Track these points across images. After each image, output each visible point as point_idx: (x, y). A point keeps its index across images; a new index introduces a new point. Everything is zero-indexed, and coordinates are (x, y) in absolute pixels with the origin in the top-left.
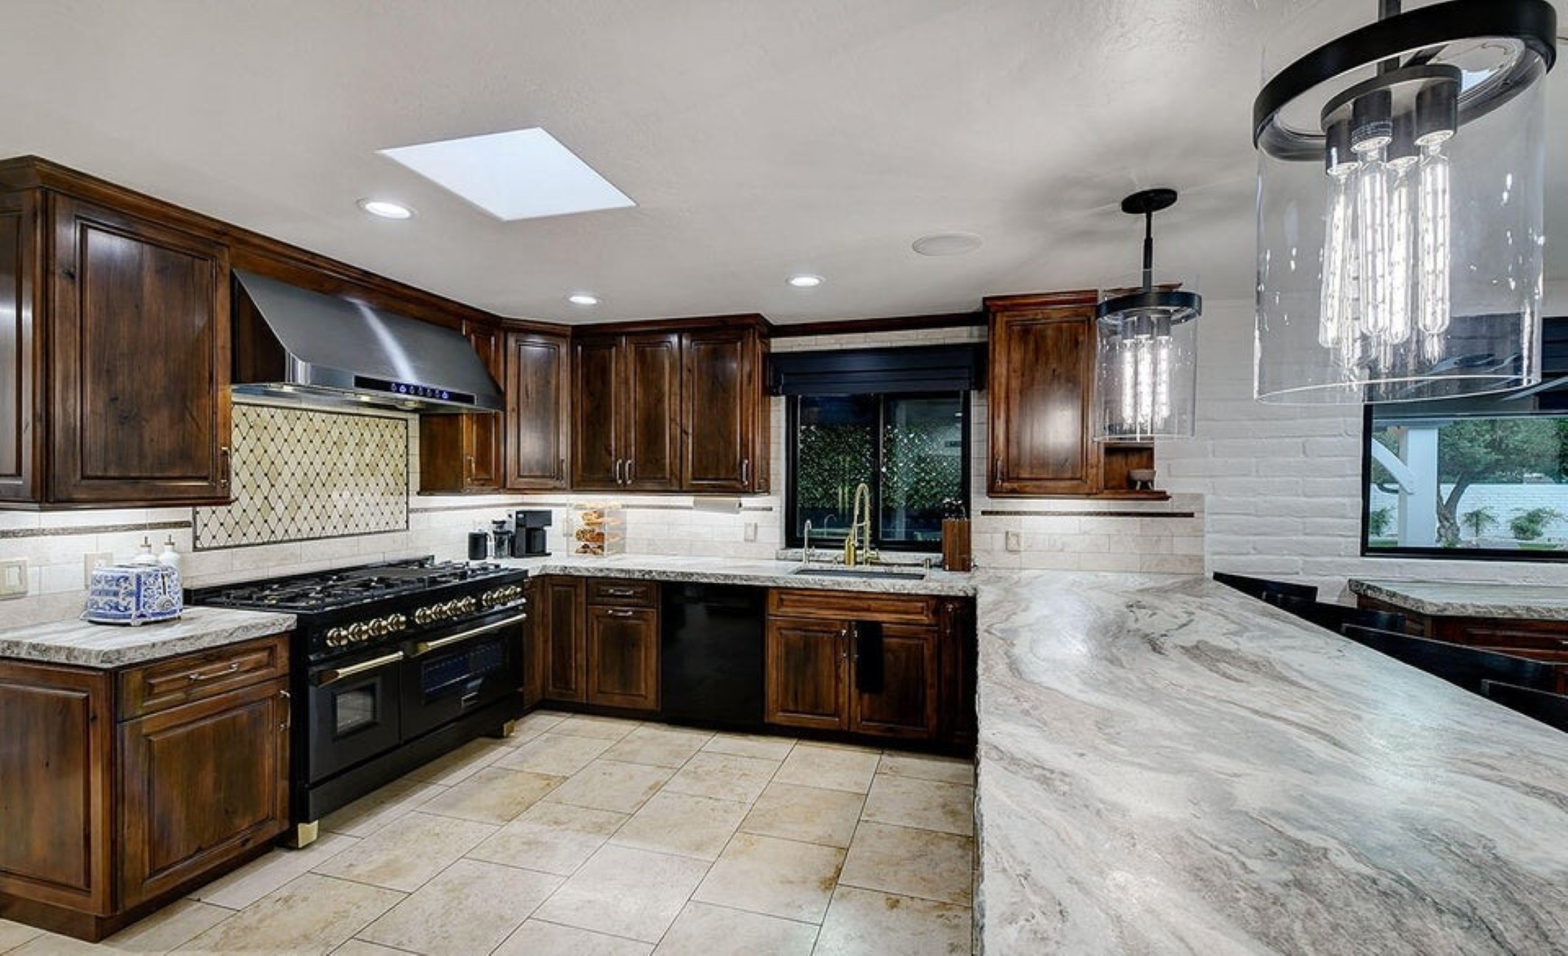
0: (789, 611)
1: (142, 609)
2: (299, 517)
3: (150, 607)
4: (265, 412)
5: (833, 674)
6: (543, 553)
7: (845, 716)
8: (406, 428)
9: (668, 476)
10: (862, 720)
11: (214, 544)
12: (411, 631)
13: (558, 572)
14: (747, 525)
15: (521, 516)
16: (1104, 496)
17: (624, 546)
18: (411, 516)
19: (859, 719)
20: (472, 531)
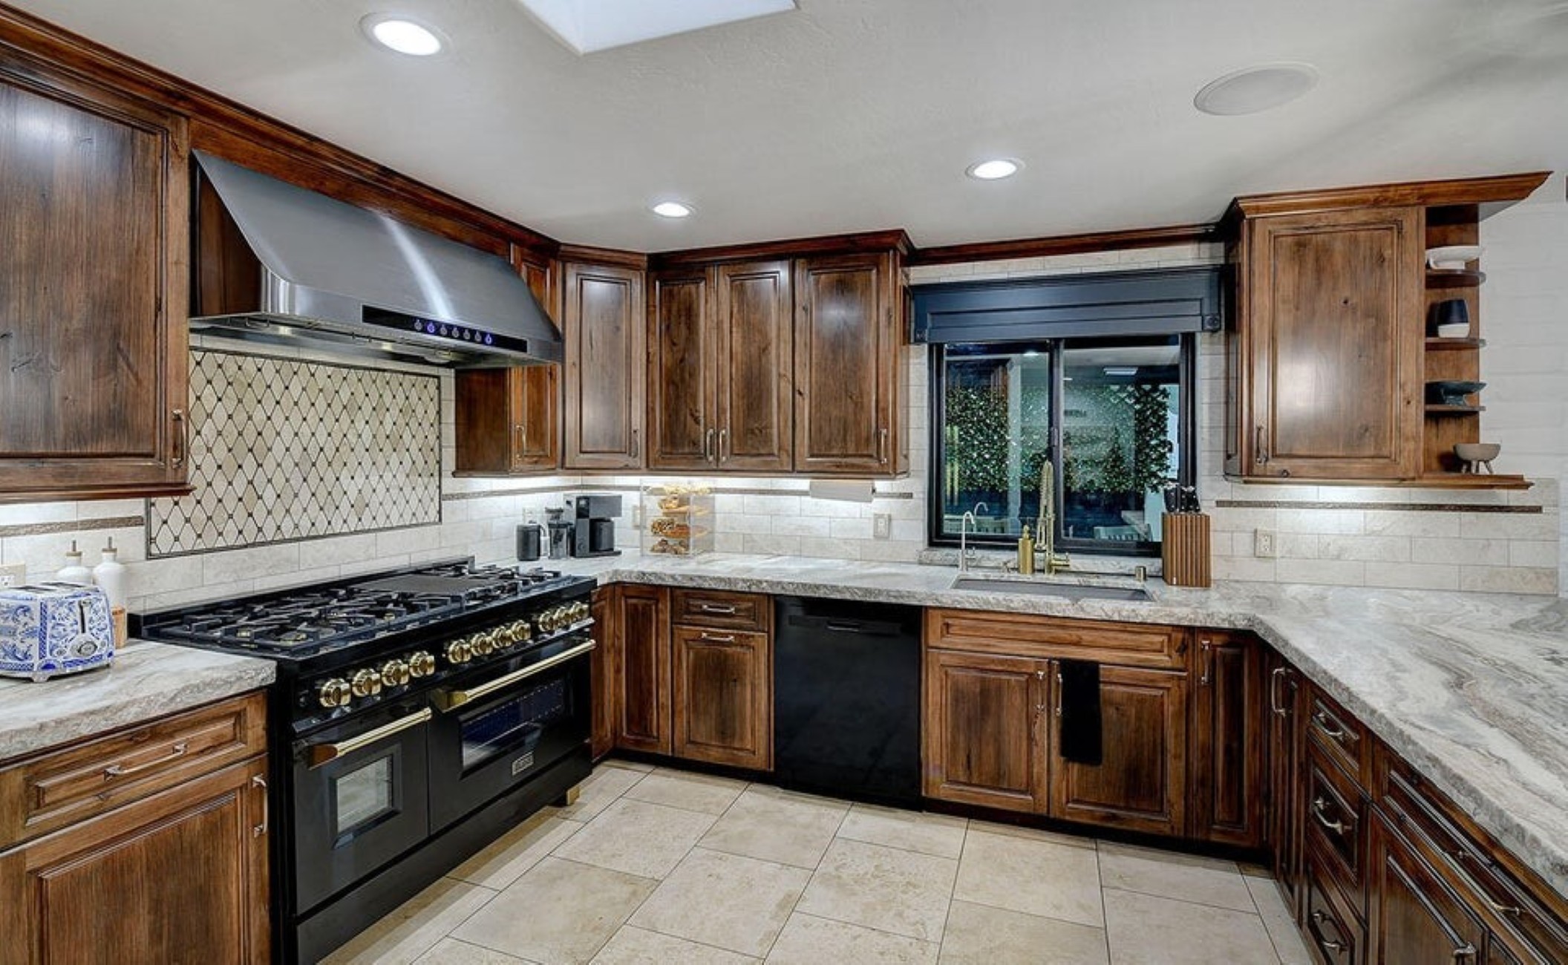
0: (959, 642)
1: (48, 656)
2: (296, 508)
3: (60, 653)
4: (249, 364)
5: (1024, 735)
6: (611, 551)
7: (1042, 793)
8: (439, 388)
9: (776, 452)
10: (1068, 802)
11: (177, 548)
12: (444, 674)
13: (634, 580)
14: (878, 517)
15: (583, 503)
16: (1425, 482)
17: (712, 543)
18: (443, 502)
19: (1064, 799)
20: (521, 523)
